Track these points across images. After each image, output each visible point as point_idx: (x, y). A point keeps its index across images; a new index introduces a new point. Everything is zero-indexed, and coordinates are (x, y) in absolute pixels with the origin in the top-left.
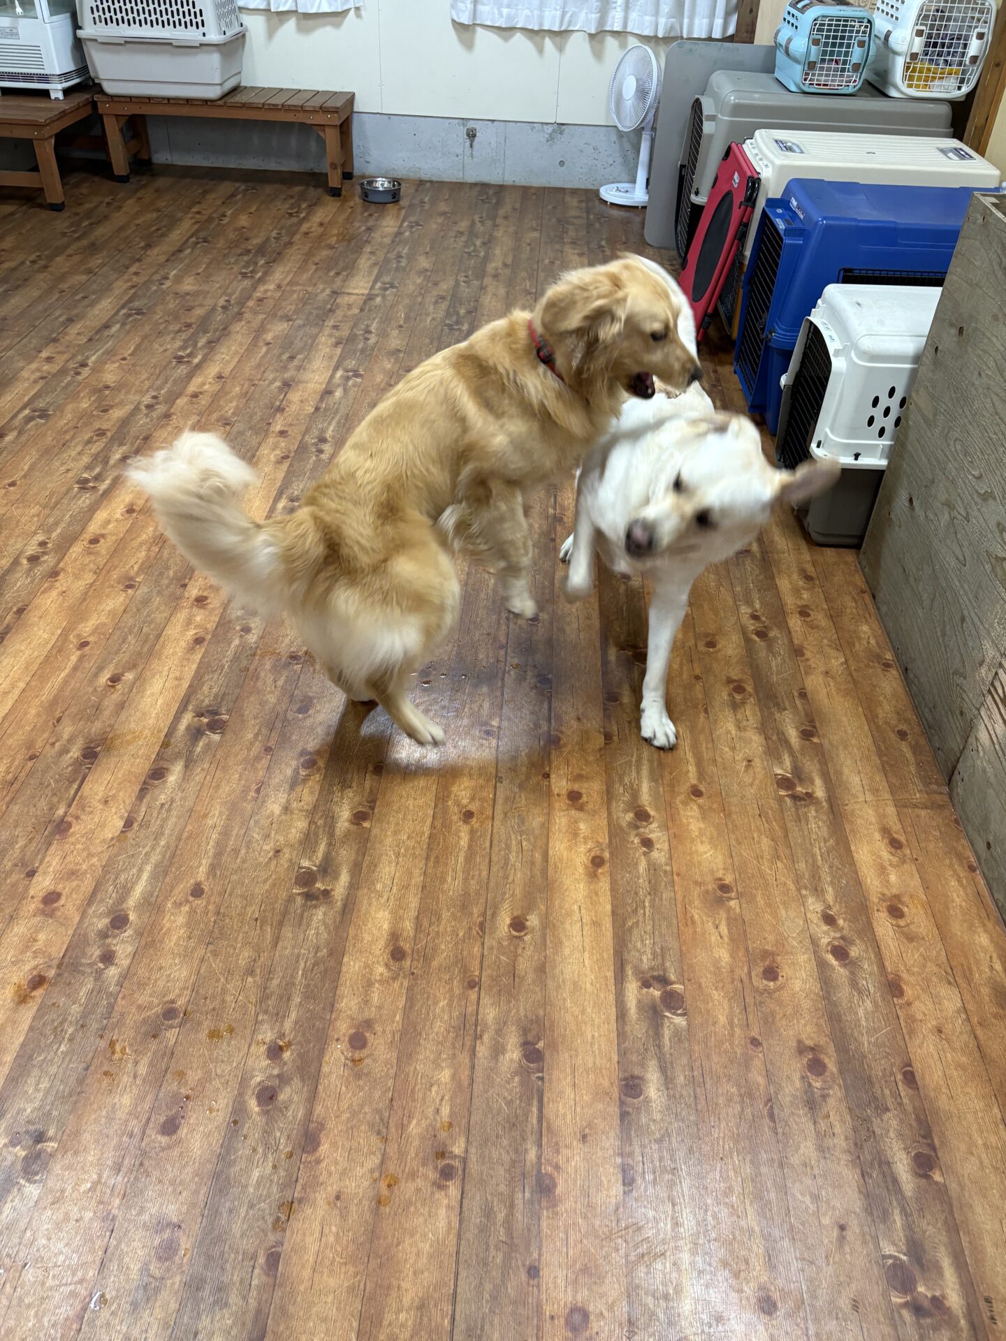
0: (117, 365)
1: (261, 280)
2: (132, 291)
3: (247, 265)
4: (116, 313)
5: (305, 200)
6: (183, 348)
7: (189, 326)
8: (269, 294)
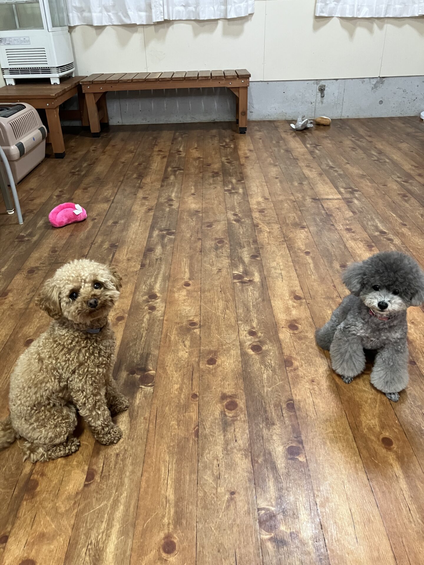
0: (184, 293)
1: (246, 195)
2: (151, 213)
3: (225, 184)
4: (150, 236)
5: (225, 137)
6: (233, 265)
7: (221, 241)
8: (263, 205)
